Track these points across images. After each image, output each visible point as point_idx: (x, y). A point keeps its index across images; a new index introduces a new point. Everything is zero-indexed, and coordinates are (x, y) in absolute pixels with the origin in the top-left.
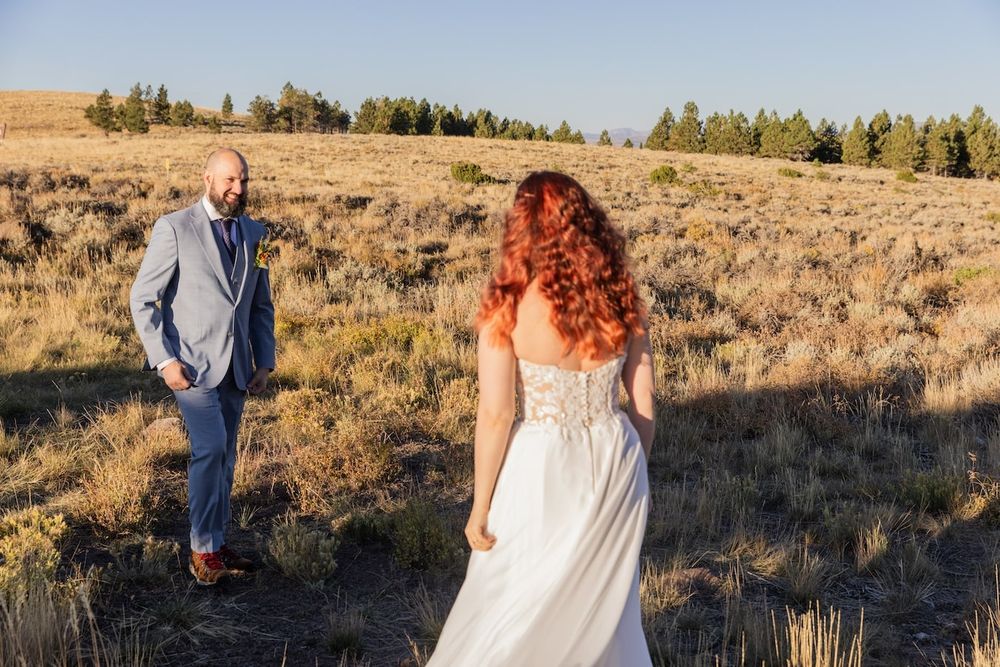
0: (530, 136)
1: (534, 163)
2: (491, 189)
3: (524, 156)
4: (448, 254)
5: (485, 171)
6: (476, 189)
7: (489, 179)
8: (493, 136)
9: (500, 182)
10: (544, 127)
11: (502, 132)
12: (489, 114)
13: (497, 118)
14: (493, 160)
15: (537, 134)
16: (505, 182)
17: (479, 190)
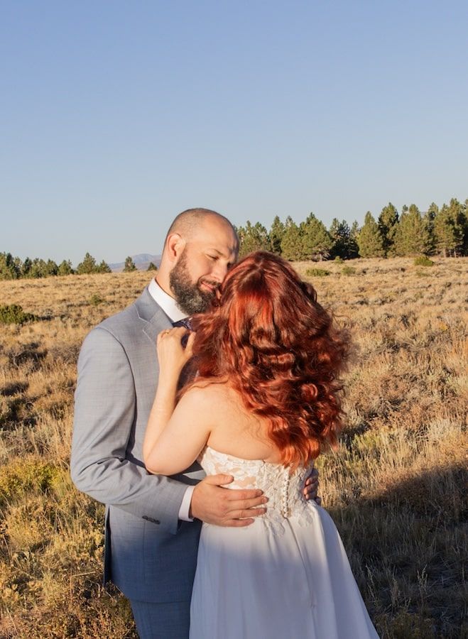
0: (55, 272)
1: (70, 296)
2: (38, 327)
3: (57, 291)
4: (30, 393)
5: (27, 311)
6: (22, 329)
7: (32, 318)
8: (18, 277)
9: (44, 318)
10: (67, 261)
11: (26, 272)
12: (9, 257)
13: (18, 260)
14: (29, 299)
15: (61, 270)
16: (49, 318)
17: (26, 328)
